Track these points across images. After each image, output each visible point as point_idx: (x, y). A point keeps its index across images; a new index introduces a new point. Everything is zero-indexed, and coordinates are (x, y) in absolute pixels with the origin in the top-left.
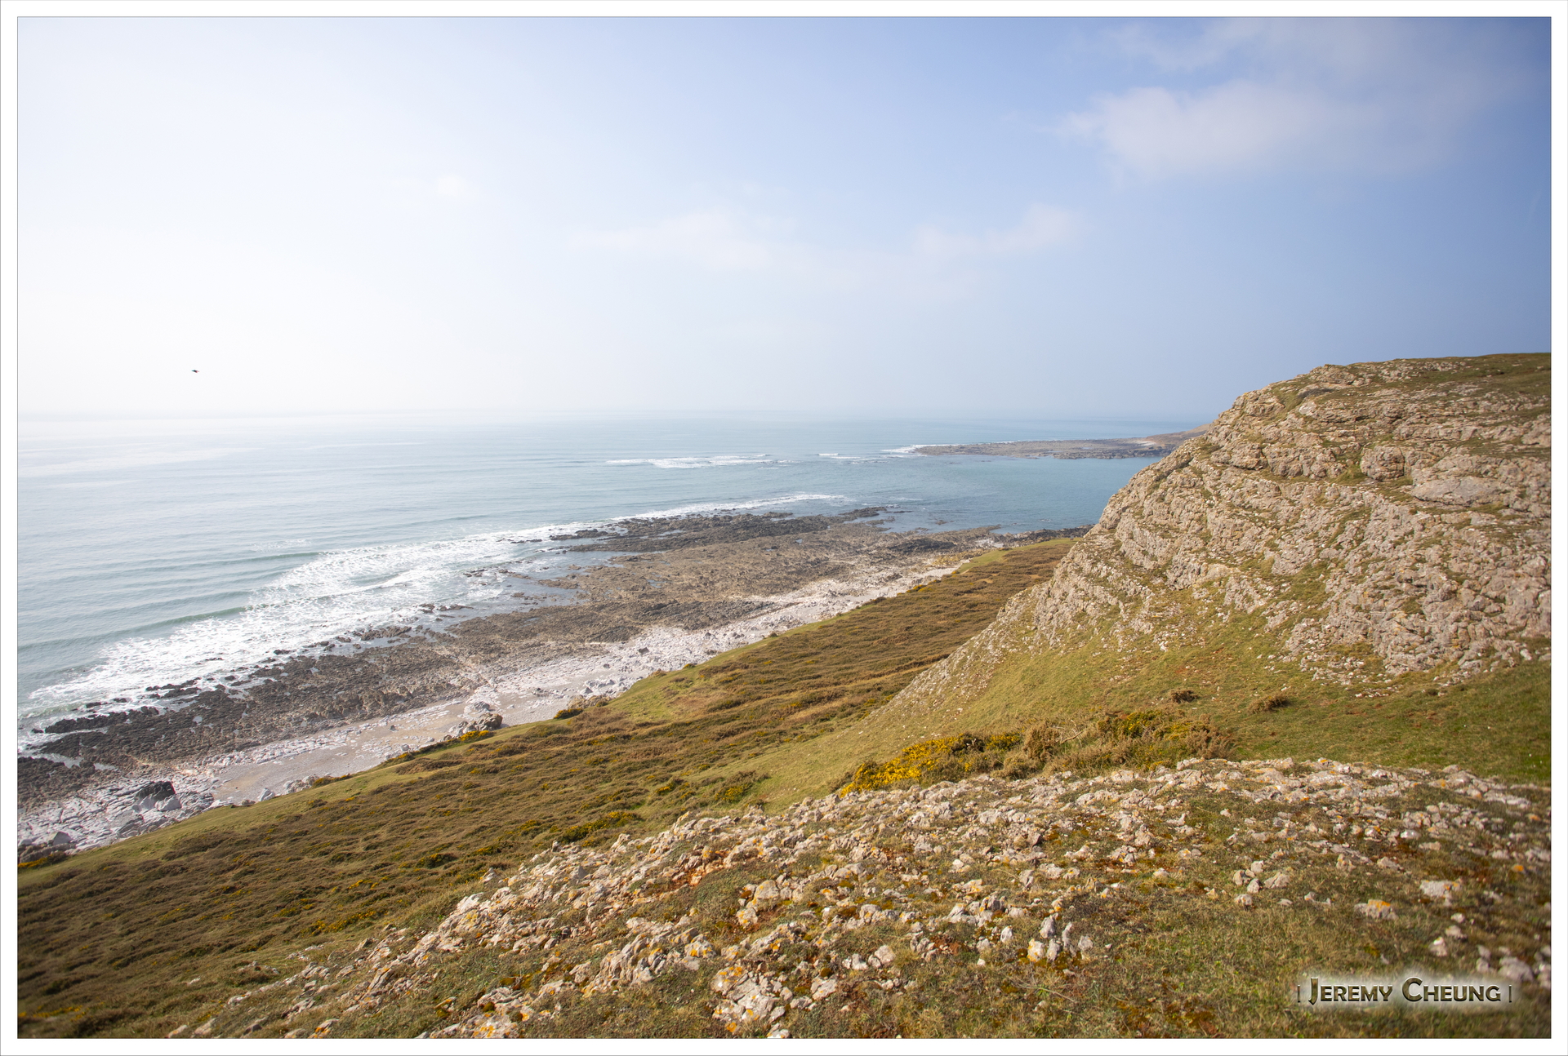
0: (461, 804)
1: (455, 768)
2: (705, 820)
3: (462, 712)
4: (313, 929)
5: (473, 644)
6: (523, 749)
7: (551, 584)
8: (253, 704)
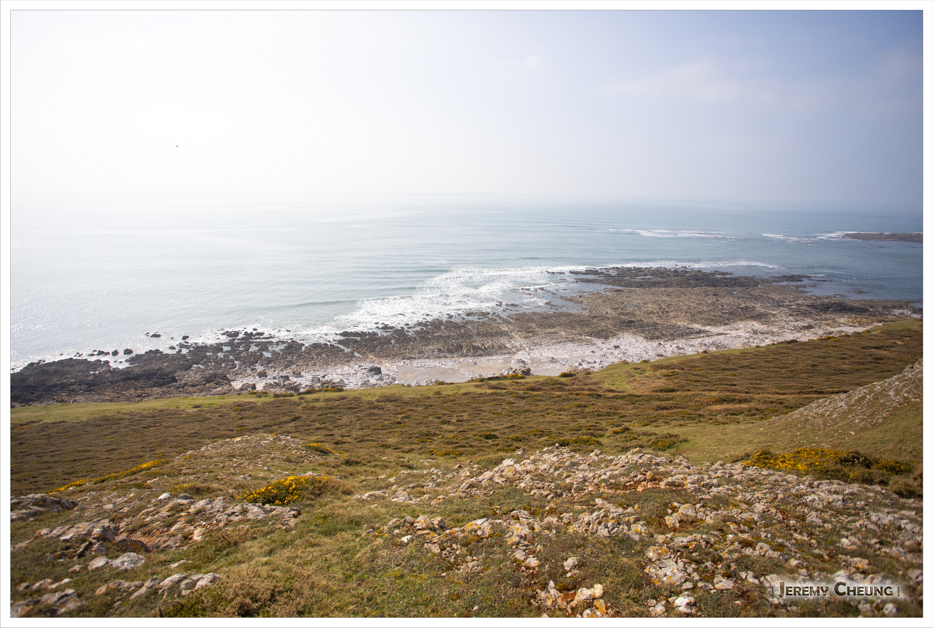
0: (504, 411)
1: (503, 391)
2: (649, 456)
3: (510, 362)
4: (431, 452)
5: (520, 327)
6: (540, 389)
7: (567, 299)
8: (415, 338)
